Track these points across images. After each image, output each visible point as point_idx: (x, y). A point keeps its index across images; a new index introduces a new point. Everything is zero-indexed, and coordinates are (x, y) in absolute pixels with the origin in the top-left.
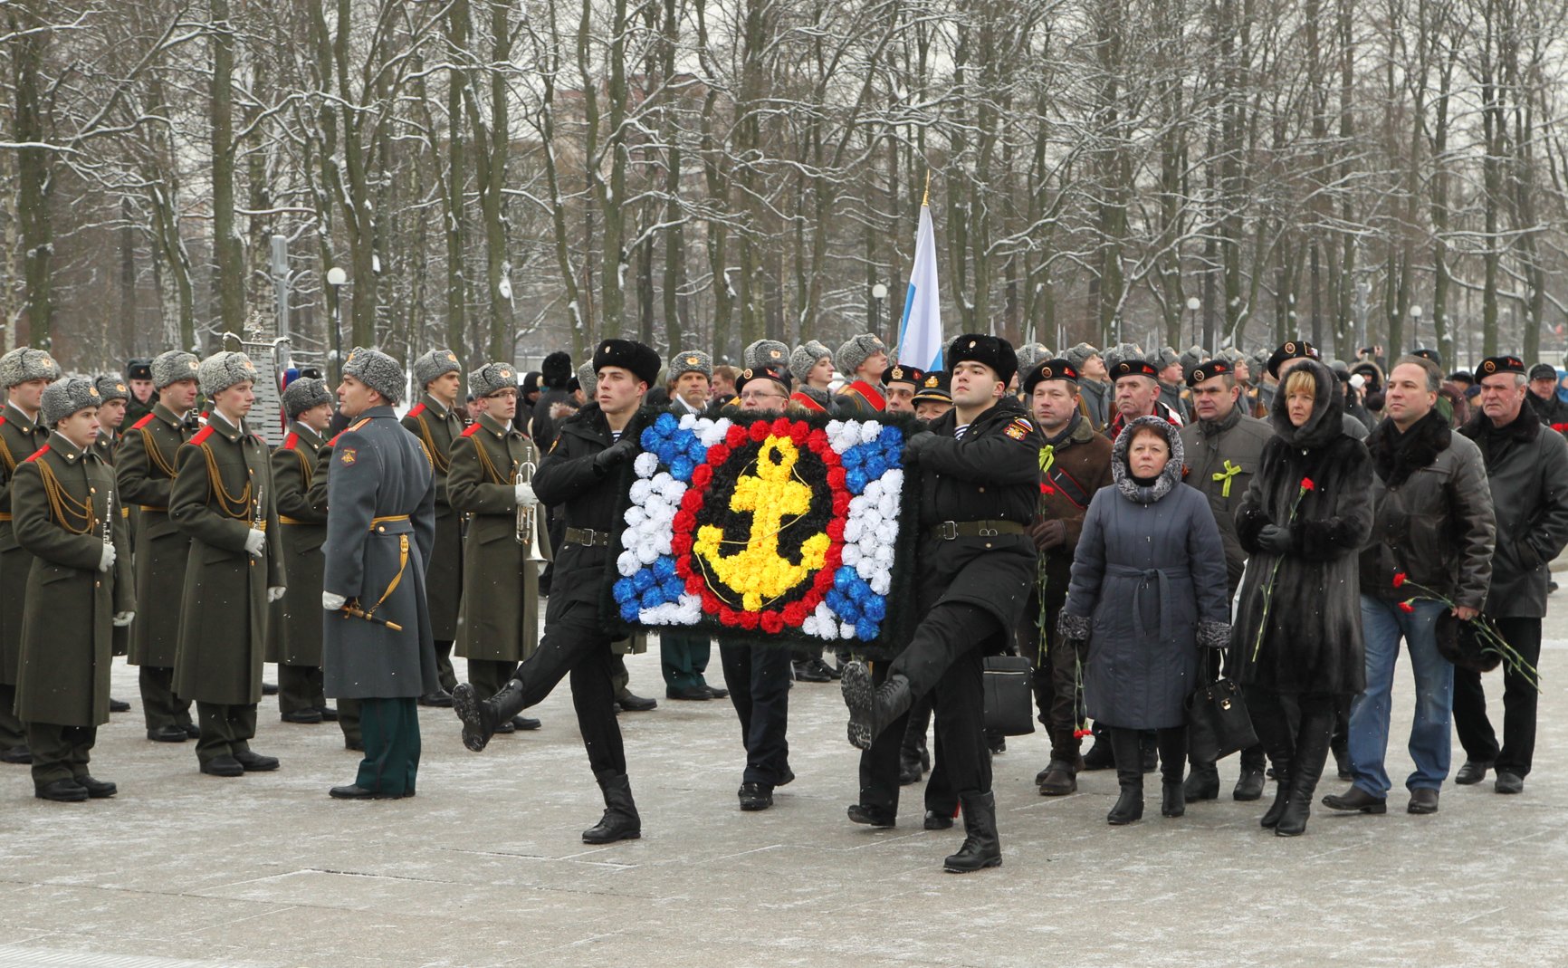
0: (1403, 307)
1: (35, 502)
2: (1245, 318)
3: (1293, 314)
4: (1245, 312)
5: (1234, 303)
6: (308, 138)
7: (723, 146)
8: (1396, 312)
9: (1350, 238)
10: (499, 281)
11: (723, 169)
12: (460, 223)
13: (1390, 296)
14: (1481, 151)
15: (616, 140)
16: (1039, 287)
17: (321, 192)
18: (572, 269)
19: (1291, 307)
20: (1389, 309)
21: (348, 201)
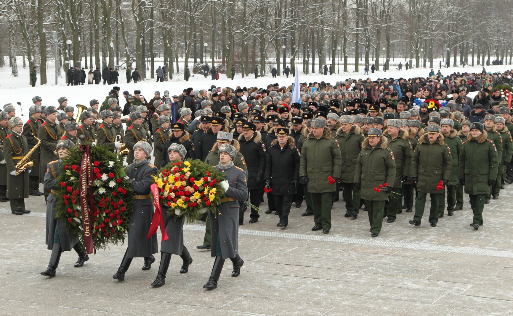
0: (336, 47)
1: (159, 140)
2: (297, 51)
3: (308, 49)
4: (297, 49)
5: (294, 47)
6: (58, 4)
7: (166, 7)
8: (334, 49)
9: (323, 30)
10: (110, 43)
11: (166, 13)
12: (98, 27)
13: (332, 45)
14: (355, 6)
15: (139, 6)
16: (246, 43)
17: (62, 19)
18: (126, 39)
19: (308, 48)
20: (332, 48)
21: (72, 22)
